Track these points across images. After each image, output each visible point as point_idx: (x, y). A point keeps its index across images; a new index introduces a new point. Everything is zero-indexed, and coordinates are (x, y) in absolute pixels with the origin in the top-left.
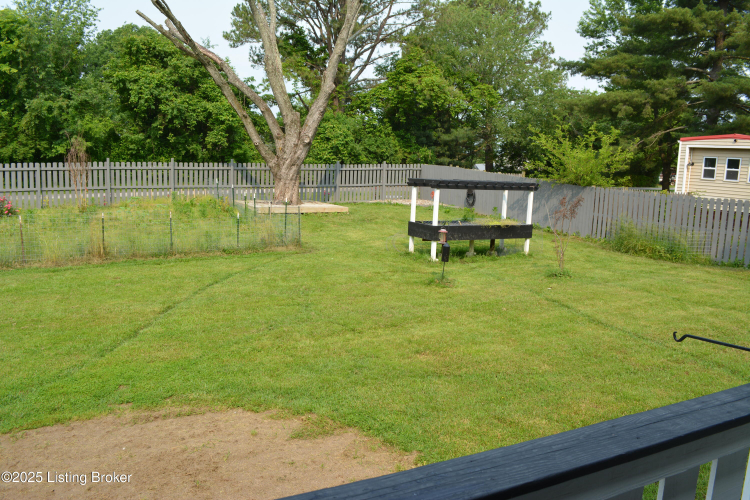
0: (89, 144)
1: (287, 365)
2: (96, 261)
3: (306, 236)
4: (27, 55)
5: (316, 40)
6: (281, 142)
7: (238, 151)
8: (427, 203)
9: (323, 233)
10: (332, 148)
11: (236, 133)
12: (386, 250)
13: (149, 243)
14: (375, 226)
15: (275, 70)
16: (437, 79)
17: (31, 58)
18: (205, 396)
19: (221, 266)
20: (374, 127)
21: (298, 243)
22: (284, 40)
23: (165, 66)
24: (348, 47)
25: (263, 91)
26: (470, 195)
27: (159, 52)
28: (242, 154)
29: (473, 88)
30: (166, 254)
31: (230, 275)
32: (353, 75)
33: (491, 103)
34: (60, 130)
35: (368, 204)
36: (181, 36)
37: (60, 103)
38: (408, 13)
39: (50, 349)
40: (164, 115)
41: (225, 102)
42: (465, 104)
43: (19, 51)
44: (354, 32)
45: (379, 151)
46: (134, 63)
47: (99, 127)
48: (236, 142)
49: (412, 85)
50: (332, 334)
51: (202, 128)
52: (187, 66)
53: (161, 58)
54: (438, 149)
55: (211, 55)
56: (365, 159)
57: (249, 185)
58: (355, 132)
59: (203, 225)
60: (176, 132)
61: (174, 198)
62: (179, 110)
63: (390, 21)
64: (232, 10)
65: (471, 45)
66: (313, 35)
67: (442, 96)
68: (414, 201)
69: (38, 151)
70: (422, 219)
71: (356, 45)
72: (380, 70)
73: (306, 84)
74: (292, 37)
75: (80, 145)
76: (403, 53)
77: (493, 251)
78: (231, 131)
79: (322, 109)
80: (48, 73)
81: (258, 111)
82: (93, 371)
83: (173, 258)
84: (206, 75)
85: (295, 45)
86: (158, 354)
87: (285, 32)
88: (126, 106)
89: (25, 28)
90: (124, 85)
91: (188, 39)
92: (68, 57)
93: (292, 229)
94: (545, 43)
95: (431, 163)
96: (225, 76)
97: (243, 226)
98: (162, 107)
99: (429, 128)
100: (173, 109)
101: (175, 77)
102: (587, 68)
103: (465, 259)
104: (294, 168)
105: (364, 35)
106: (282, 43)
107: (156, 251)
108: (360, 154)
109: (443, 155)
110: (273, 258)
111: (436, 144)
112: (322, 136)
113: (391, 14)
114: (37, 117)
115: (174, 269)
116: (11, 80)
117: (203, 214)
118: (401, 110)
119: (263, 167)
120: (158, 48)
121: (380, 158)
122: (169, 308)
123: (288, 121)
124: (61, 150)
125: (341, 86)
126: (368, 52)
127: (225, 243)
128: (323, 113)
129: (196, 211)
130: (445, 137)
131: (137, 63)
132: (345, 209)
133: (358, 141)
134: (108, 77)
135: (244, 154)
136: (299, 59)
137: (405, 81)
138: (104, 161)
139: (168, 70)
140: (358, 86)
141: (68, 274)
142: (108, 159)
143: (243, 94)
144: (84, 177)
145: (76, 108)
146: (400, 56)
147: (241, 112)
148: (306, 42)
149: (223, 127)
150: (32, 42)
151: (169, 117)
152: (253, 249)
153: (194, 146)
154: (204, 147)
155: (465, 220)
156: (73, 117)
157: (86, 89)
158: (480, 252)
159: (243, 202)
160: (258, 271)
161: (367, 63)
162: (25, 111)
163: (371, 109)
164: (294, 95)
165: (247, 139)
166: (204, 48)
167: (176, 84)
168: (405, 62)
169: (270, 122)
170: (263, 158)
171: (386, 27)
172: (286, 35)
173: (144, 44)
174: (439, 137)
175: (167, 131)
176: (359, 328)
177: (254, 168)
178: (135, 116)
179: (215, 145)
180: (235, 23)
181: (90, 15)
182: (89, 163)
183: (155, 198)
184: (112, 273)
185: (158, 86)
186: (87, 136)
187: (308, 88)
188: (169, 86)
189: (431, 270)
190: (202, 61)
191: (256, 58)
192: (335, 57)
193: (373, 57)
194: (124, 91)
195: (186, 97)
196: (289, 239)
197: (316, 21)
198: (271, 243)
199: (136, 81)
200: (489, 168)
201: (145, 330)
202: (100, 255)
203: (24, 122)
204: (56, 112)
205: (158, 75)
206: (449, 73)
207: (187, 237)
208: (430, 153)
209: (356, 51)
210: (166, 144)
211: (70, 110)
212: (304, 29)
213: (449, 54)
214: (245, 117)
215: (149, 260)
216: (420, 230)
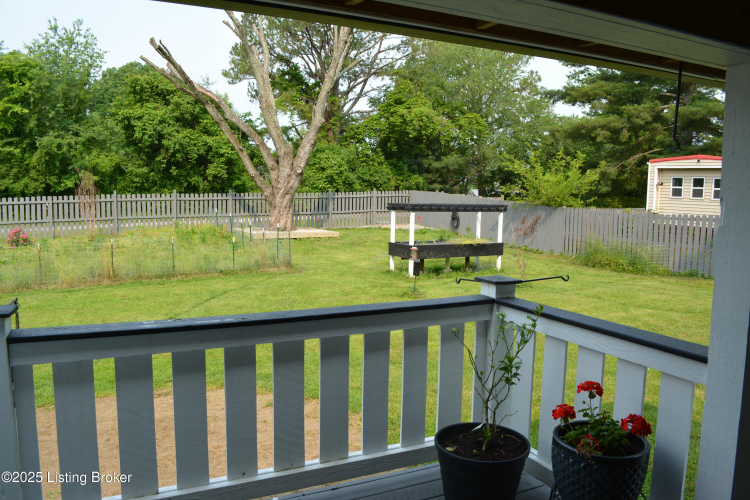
0: (96, 178)
2: (105, 282)
3: (296, 259)
4: (37, 96)
5: (311, 74)
6: (276, 172)
7: (237, 182)
9: (313, 256)
10: (327, 177)
11: (235, 165)
12: (370, 269)
13: (153, 266)
14: (363, 249)
15: (269, 106)
16: (426, 110)
17: (41, 98)
19: (218, 285)
20: (367, 156)
21: (289, 264)
22: (280, 76)
23: (167, 103)
24: (341, 81)
25: (261, 124)
26: (455, 218)
27: (162, 90)
28: (241, 185)
29: (462, 117)
30: (168, 275)
31: (225, 292)
32: (346, 109)
33: (479, 131)
34: (69, 165)
35: (360, 229)
36: (181, 78)
37: (69, 140)
38: (398, 48)
40: (167, 150)
41: (224, 137)
42: (455, 134)
43: (30, 92)
44: (344, 66)
45: (372, 179)
46: (138, 102)
47: (105, 161)
48: (236, 173)
49: (402, 116)
51: (203, 161)
52: (188, 103)
53: (163, 96)
54: (430, 175)
55: (209, 94)
56: (359, 187)
57: (246, 213)
58: (349, 162)
59: (203, 250)
60: (179, 165)
61: (177, 227)
62: (181, 145)
63: (381, 56)
64: (230, 49)
65: (460, 76)
66: (308, 71)
67: (431, 125)
68: (393, 224)
69: (48, 185)
71: (349, 78)
72: (373, 102)
73: (302, 117)
74: (288, 73)
75: (88, 180)
76: (395, 86)
77: (468, 267)
78: (230, 163)
79: (312, 142)
80: (57, 113)
83: (175, 279)
84: (205, 111)
85: (290, 81)
87: (281, 68)
88: (131, 141)
89: (35, 71)
90: (129, 121)
91: (187, 81)
92: (76, 96)
93: (283, 252)
94: (532, 72)
95: (423, 189)
96: (223, 113)
97: (238, 250)
98: (164, 142)
99: (421, 156)
100: (175, 144)
101: (177, 114)
102: (569, 96)
103: (441, 275)
104: (288, 197)
105: (357, 69)
106: (277, 80)
107: (160, 273)
108: (354, 183)
109: (434, 182)
110: (265, 277)
111: (427, 171)
112: (317, 166)
113: (382, 49)
114: (47, 153)
115: (176, 288)
116: (21, 120)
117: (203, 240)
118: (392, 140)
119: (260, 197)
120: (161, 86)
121: (372, 185)
123: (282, 153)
124: (70, 184)
125: (334, 118)
126: (361, 85)
127: (222, 265)
128: (314, 145)
129: (196, 238)
130: (436, 165)
131: (141, 100)
132: (336, 234)
133: (353, 170)
134: (113, 115)
135: (243, 185)
136: (294, 94)
137: (395, 112)
138: (111, 193)
139: (170, 107)
140: (352, 118)
141: (81, 294)
142: (115, 192)
143: (239, 128)
144: (93, 208)
145: (84, 144)
146: (392, 89)
147: (238, 146)
148: (301, 78)
149: (223, 159)
150: (42, 84)
151: (172, 151)
152: (247, 270)
153: (196, 178)
154: (205, 179)
155: (441, 240)
156: (81, 153)
157: (93, 126)
158: (455, 269)
159: (240, 229)
160: (251, 288)
161: (360, 96)
162: (36, 149)
163: (364, 140)
164: (290, 128)
165: (244, 171)
166: (203, 88)
167: (178, 120)
168: (395, 94)
169: (264, 154)
170: (260, 189)
171: (377, 61)
172: (283, 71)
173: (147, 83)
174: (430, 165)
175: (169, 164)
177: (251, 197)
178: (139, 151)
179: (215, 176)
180: (233, 61)
181: (97, 57)
182: (98, 196)
183: (159, 227)
184: (120, 292)
185: (161, 122)
186: (95, 170)
187: (303, 121)
188: (171, 122)
190: (202, 100)
191: (254, 93)
192: (323, 94)
193: (365, 89)
194: (129, 128)
195: (187, 132)
196: (281, 260)
197: (311, 57)
198: (265, 264)
199: (140, 118)
200: (482, 193)
202: (109, 277)
203: (35, 158)
204: (65, 149)
205: (160, 112)
206: (438, 104)
207: (186, 260)
208: (421, 180)
209: (350, 84)
210: (169, 176)
211: (78, 146)
212: (299, 65)
213: (438, 86)
214: (242, 151)
215: (153, 281)
216: (400, 250)
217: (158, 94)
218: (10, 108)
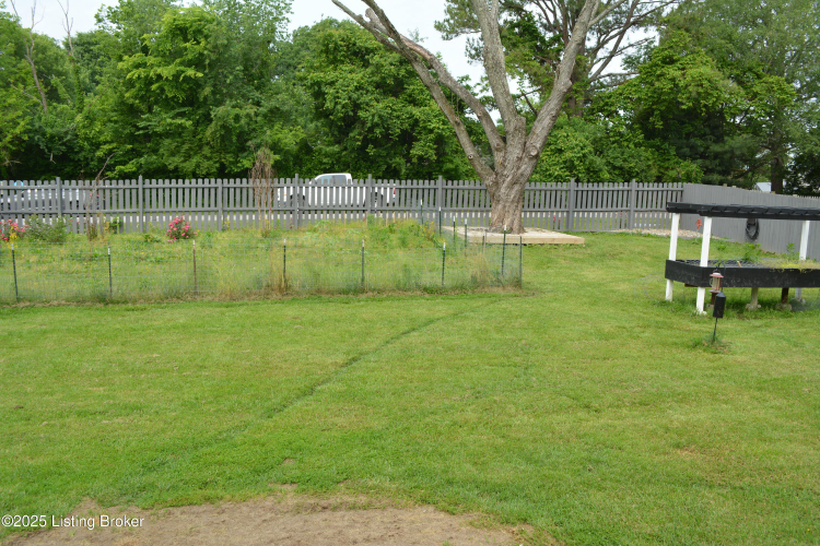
0: (277, 157)
1: (496, 449)
2: (275, 296)
3: (528, 275)
4: (213, 57)
5: (548, 27)
6: (502, 154)
7: (448, 166)
8: (690, 234)
9: (550, 271)
10: (565, 162)
11: (446, 143)
12: (634, 297)
13: (337, 276)
14: (619, 264)
15: (497, 64)
16: (707, 71)
17: (218, 60)
18: (387, 484)
19: (421, 308)
20: (621, 135)
21: (518, 283)
22: (508, 29)
23: (366, 64)
24: (588, 35)
25: (481, 91)
26: (752, 226)
27: (360, 48)
28: (453, 170)
29: (757, 81)
30: (356, 290)
31: (431, 321)
32: (594, 69)
33: (782, 101)
34: (247, 141)
35: (610, 234)
36: (384, 28)
37: (248, 111)
39: (211, 403)
40: (364, 123)
41: (435, 106)
42: (745, 104)
43: (206, 52)
44: (597, 13)
45: (626, 165)
46: (332, 63)
47: (289, 138)
48: (447, 154)
49: (673, 80)
50: (559, 409)
51: (407, 138)
53: (359, 55)
54: (707, 162)
55: (418, 49)
56: (607, 176)
57: (459, 207)
58: (594, 142)
59: (401, 256)
60: (376, 143)
61: (370, 222)
62: (380, 117)
65: (755, 24)
66: (545, 21)
67: (715, 93)
68: (675, 232)
69: (222, 165)
70: (685, 257)
71: (599, 31)
72: (630, 62)
73: (533, 83)
74: (518, 25)
75: (268, 158)
76: (661, 40)
77: (785, 306)
78: (440, 141)
79: (554, 113)
80: (236, 77)
81: (474, 117)
82: (257, 436)
83: (363, 296)
84: (412, 74)
85: (521, 34)
86: (336, 420)
87: (509, 19)
88: (321, 113)
89: (212, 26)
90: (320, 88)
91: (392, 31)
92: (258, 57)
93: (512, 264)
95: (696, 182)
96: (435, 75)
97: (449, 258)
98: (361, 113)
99: (695, 136)
100: (373, 116)
101: (376, 79)
103: (744, 314)
104: (517, 187)
105: (610, 18)
106: (505, 33)
107: (345, 287)
108: (601, 170)
109: (713, 171)
110: (485, 301)
111: (704, 156)
112: (552, 147)
114: (223, 127)
115: (364, 310)
116: (196, 84)
117: (404, 243)
118: (656, 113)
119: (478, 186)
120: (359, 43)
121: (627, 175)
122: (354, 360)
123: (511, 128)
124: (246, 163)
125: (578, 84)
126: (615, 40)
127: (427, 279)
128: (555, 117)
129: (394, 239)
130: (716, 148)
131: (335, 62)
132: (580, 240)
133: (599, 152)
134: (301, 79)
135: (456, 169)
136: (527, 51)
137: (662, 75)
138: (292, 177)
139: (369, 70)
140: (601, 84)
141: (242, 311)
142: (297, 175)
143: (456, 96)
144: (269, 195)
145: (265, 116)
146: (657, 44)
148: (536, 30)
149: (432, 136)
150: (219, 42)
151: (369, 125)
152: (460, 289)
153: (398, 159)
154: (409, 160)
155: (746, 260)
156: (262, 127)
157: (277, 94)
158: (766, 305)
159: (451, 229)
160: (466, 318)
161: (613, 54)
162: (211, 120)
163: (617, 112)
164: (519, 97)
165: (459, 151)
166: (410, 41)
167: (378, 86)
168: (663, 50)
169: (488, 130)
170: (479, 174)
171: (639, 6)
172: (511, 22)
173: (343, 40)
174: (707, 148)
175: (366, 142)
176: (595, 404)
177: (466, 186)
178: (331, 124)
179: (421, 158)
180: (449, 11)
182: (276, 180)
183: (349, 220)
184: (291, 311)
185: (357, 89)
186: (275, 148)
187: (535, 88)
188: (370, 88)
189: (696, 327)
190: (410, 57)
191: (473, 52)
192: (572, 46)
193: (621, 45)
194: (319, 95)
195: (389, 100)
196: (507, 277)
197: (548, 3)
198: (484, 282)
199: (332, 84)
200: (777, 188)
201: (324, 387)
202: (280, 289)
203: (209, 132)
204: (243, 122)
205: (357, 76)
206: (723, 64)
207: (381, 271)
208: (694, 167)
209: (599, 39)
210: (366, 158)
211: (259, 119)
212: (533, 14)
213: (724, 39)
214: (458, 124)
215: (336, 297)
216: (684, 272)
217: (355, 54)
218: (183, 72)
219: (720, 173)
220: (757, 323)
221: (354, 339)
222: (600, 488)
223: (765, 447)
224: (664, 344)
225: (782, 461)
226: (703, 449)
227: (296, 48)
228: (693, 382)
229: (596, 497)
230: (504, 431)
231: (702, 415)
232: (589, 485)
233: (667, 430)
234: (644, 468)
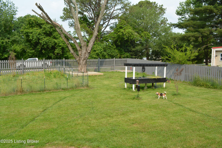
0: (15, 54)
3: (90, 84)
5: (90, 18)
6: (81, 52)
7: (66, 55)
8: (129, 71)
10: (96, 54)
11: (64, 49)
13: (37, 87)
14: (112, 79)
15: (78, 28)
16: (130, 30)
19: (62, 94)
20: (110, 46)
21: (88, 86)
22: (80, 19)
23: (41, 28)
25: (74, 35)
26: (143, 68)
27: (39, 23)
28: (66, 57)
29: (142, 33)
30: (43, 91)
32: (103, 30)
33: (148, 38)
34: (6, 49)
35: (109, 72)
36: (47, 18)
37: (6, 41)
38: (120, 9)
41: (61, 39)
42: (140, 39)
45: (112, 54)
46: (31, 27)
47: (18, 48)
48: (65, 52)
49: (122, 32)
50: (103, 118)
51: (54, 48)
52: (48, 28)
53: (39, 25)
54: (131, 53)
55: (57, 24)
56: (107, 57)
57: (68, 67)
58: (104, 48)
59: (55, 80)
60: (45, 49)
61: (45, 71)
62: (46, 42)
63: (114, 12)
64: (63, 9)
65: (141, 19)
67: (132, 36)
68: (126, 71)
70: (130, 77)
71: (103, 20)
72: (111, 28)
73: (87, 33)
74: (82, 18)
75: (13, 54)
76: (119, 23)
77: (153, 87)
78: (63, 49)
79: (94, 41)
81: (73, 42)
84: (55, 31)
85: (83, 20)
86: (42, 127)
87: (80, 16)
88: (29, 41)
90: (28, 34)
91: (49, 18)
92: (9, 25)
93: (85, 81)
94: (165, 18)
95: (129, 58)
96: (62, 31)
97: (68, 80)
98: (40, 41)
99: (128, 46)
100: (44, 42)
101: (44, 31)
102: (179, 26)
104: (85, 61)
105: (106, 17)
107: (40, 90)
108: (106, 56)
109: (133, 55)
111: (131, 51)
112: (93, 50)
113: (115, 10)
115: (46, 96)
117: (55, 77)
118: (119, 41)
119: (74, 61)
121: (112, 57)
122: (45, 110)
123: (82, 45)
124: (6, 56)
125: (99, 33)
127: (63, 86)
128: (94, 42)
129: (52, 76)
130: (133, 49)
131: (32, 27)
132: (102, 74)
133: (105, 51)
134: (22, 32)
135: (67, 56)
136: (85, 25)
137: (120, 31)
138: (21, 59)
139: (42, 29)
140: (104, 33)
142: (22, 59)
143: (67, 36)
145: (11, 42)
146: (117, 23)
147: (67, 43)
148: (87, 19)
149: (61, 47)
151: (42, 44)
152: (72, 88)
153: (51, 54)
154: (54, 54)
155: (143, 77)
156: (10, 45)
157: (15, 36)
159: (68, 72)
161: (107, 26)
163: (109, 41)
164: (84, 37)
165: (68, 51)
166: (54, 22)
167: (45, 33)
168: (120, 25)
170: (75, 57)
171: (113, 14)
173: (34, 21)
174: (131, 49)
175: (42, 49)
177: (71, 61)
178: (31, 44)
179: (58, 54)
180: (64, 14)
182: (16, 60)
183: (38, 71)
185: (39, 34)
188: (42, 34)
189: (133, 94)
190: (54, 26)
191: (71, 25)
192: (98, 24)
193: (109, 23)
194: (28, 36)
195: (48, 38)
197: (90, 12)
198: (79, 86)
199: (31, 33)
200: (148, 59)
201: (37, 118)
202: (20, 92)
204: (4, 44)
205: (39, 31)
206: (134, 28)
208: (128, 54)
209: (103, 22)
210: (42, 53)
211: (9, 43)
212: (86, 15)
213: (134, 22)
214: (69, 44)
215: (37, 93)
216: (129, 80)
217: (37, 25)
219: (135, 56)
220: (147, 92)
221: (44, 104)
222: (116, 136)
223: (153, 121)
224: (126, 99)
225: (157, 124)
226: (139, 124)
227: (19, 23)
228: (134, 108)
229: (115, 139)
230: (89, 125)
231: (137, 116)
232: (113, 136)
233: (130, 120)
234: (126, 130)
